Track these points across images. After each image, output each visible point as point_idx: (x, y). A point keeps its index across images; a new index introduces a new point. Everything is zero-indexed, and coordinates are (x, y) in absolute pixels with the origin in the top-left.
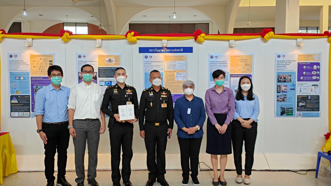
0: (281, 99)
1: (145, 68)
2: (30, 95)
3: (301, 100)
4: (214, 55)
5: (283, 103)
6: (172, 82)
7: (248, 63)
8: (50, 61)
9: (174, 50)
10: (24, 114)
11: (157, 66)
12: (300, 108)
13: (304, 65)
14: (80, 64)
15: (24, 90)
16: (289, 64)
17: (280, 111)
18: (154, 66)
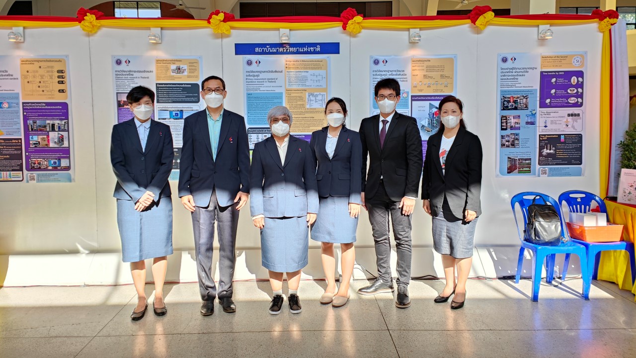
0: (509, 141)
1: (247, 83)
2: (23, 137)
3: (546, 144)
4: (381, 59)
5: (511, 149)
6: (301, 110)
7: (446, 73)
8: (58, 72)
9: (303, 49)
10: (12, 174)
11: (270, 80)
12: (545, 160)
13: (553, 76)
14: (118, 76)
15: (9, 128)
16: (523, 74)
17: (506, 165)
18: (265, 81)
